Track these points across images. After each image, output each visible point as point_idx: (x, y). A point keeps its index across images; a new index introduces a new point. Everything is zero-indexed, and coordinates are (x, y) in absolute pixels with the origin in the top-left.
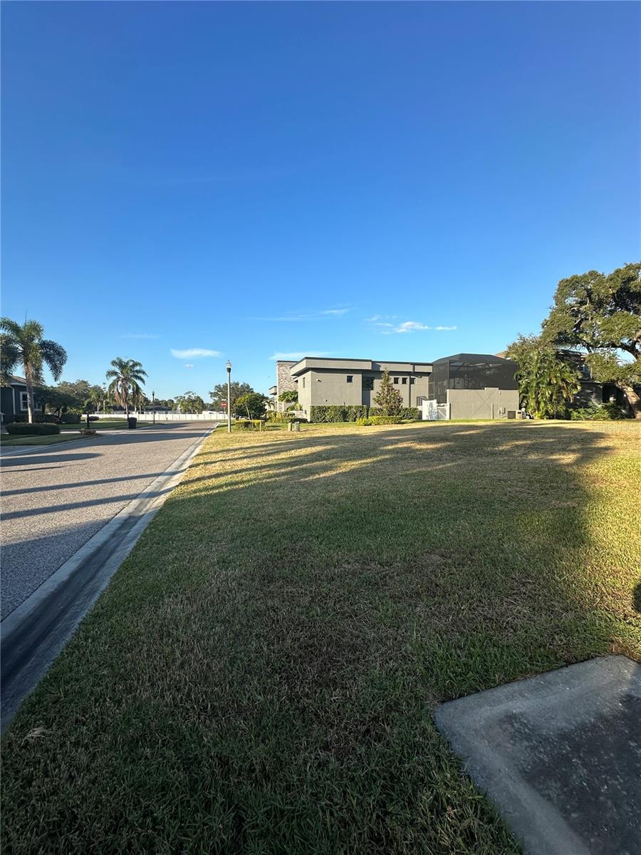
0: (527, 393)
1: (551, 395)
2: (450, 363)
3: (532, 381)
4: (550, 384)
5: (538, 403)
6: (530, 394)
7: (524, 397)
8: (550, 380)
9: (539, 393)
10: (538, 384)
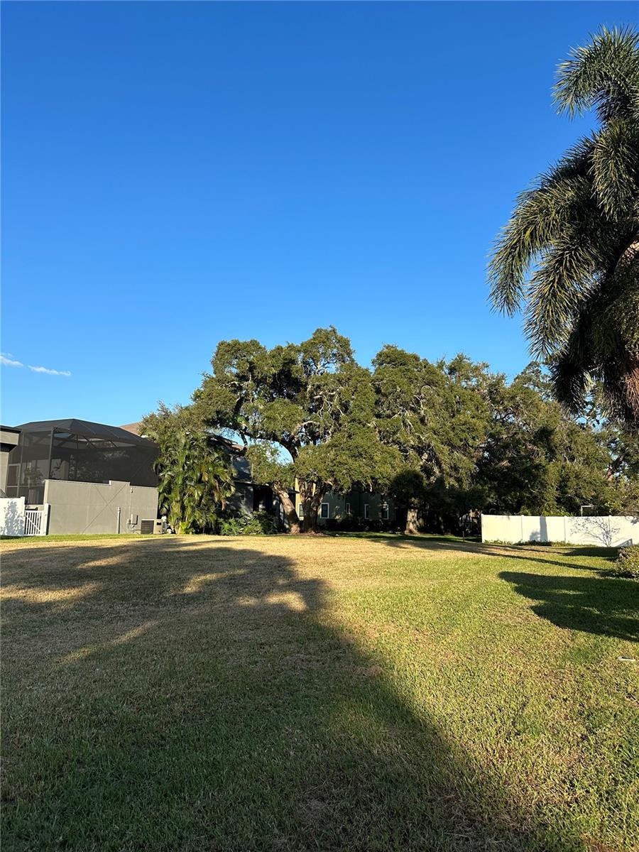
0: (169, 492)
1: (201, 498)
2: (55, 432)
3: (178, 474)
4: (200, 481)
5: (183, 508)
6: (173, 495)
7: (166, 499)
8: (201, 475)
9: (184, 495)
10: (185, 480)
